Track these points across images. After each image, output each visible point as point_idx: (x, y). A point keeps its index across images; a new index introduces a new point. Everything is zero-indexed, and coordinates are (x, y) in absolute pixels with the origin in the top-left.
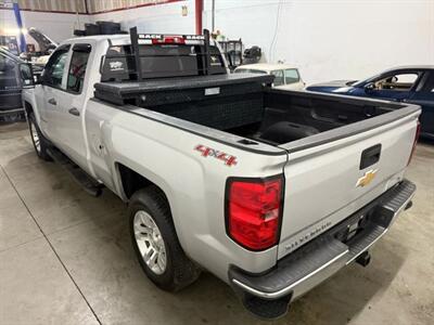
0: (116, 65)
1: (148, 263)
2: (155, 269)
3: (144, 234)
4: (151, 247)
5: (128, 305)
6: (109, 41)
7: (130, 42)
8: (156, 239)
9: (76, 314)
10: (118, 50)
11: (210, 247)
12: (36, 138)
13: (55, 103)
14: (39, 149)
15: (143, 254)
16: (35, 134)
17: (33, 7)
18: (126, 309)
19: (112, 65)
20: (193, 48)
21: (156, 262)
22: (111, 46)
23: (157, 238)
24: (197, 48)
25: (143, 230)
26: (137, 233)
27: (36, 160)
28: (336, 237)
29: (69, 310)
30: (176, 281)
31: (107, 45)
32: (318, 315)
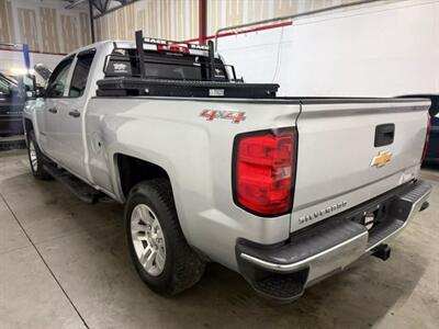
0: (120, 67)
1: (144, 265)
2: (152, 271)
3: (142, 233)
4: (149, 247)
5: (120, 310)
6: (115, 44)
7: (135, 47)
8: (154, 236)
9: (61, 318)
10: (123, 53)
11: (215, 223)
12: (33, 158)
13: (55, 111)
14: (35, 168)
15: (139, 256)
16: (33, 153)
17: (42, 50)
18: (118, 314)
19: (117, 66)
20: (197, 59)
21: (154, 264)
22: (116, 48)
23: (156, 234)
24: (202, 58)
25: (141, 228)
26: (134, 232)
27: (31, 180)
28: (353, 219)
29: (53, 314)
30: (176, 279)
31: (111, 47)
32: (335, 321)
